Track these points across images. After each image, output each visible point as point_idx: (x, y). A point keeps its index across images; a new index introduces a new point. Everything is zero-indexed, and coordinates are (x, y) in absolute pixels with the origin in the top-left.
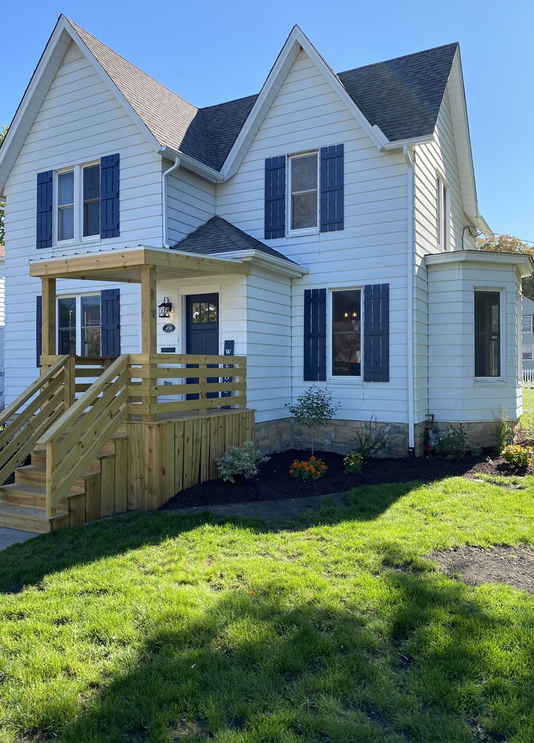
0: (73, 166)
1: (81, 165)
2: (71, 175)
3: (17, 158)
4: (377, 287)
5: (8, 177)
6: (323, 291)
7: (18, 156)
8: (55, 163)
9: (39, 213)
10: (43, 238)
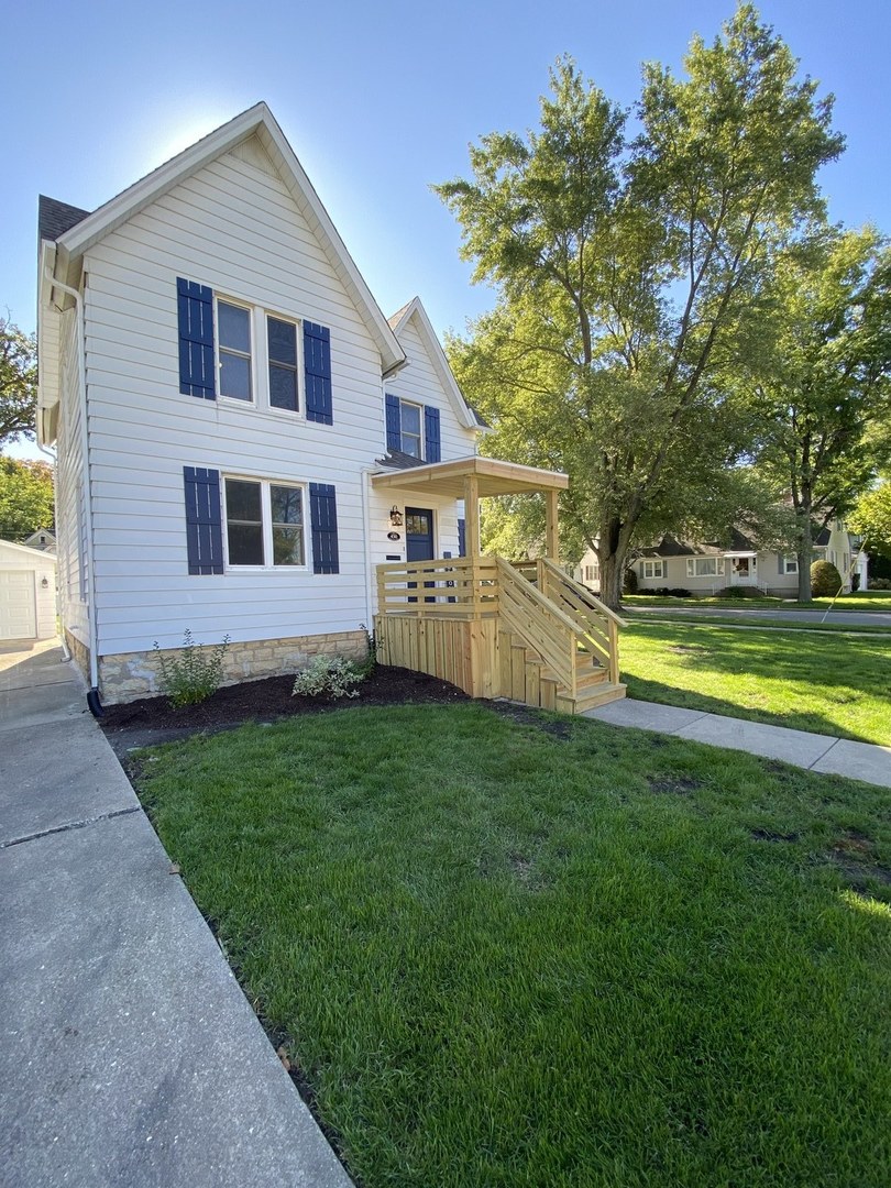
0: (253, 305)
1: (266, 310)
2: (244, 314)
5: (97, 243)
8: (224, 284)
9: (183, 339)
10: (196, 381)
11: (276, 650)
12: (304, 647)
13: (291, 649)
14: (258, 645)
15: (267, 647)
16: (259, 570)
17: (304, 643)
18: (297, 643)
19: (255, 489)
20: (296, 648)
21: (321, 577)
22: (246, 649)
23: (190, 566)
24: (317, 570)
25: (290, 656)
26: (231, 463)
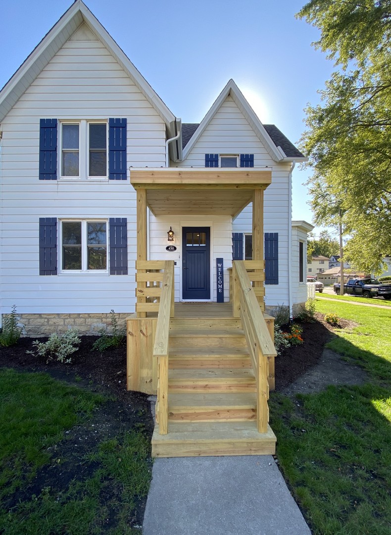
0: (80, 120)
1: (87, 120)
2: (76, 127)
3: (16, 102)
4: (271, 234)
5: (6, 116)
6: (241, 234)
7: (18, 101)
8: (61, 114)
9: (42, 151)
10: (47, 171)
11: (87, 320)
12: (104, 320)
13: (95, 320)
14: (75, 316)
15: (82, 318)
16: (79, 272)
17: (104, 318)
18: (100, 317)
19: (78, 226)
20: (100, 320)
21: (115, 277)
22: (70, 318)
23: (40, 271)
24: (112, 273)
25: (95, 325)
26: (64, 213)
